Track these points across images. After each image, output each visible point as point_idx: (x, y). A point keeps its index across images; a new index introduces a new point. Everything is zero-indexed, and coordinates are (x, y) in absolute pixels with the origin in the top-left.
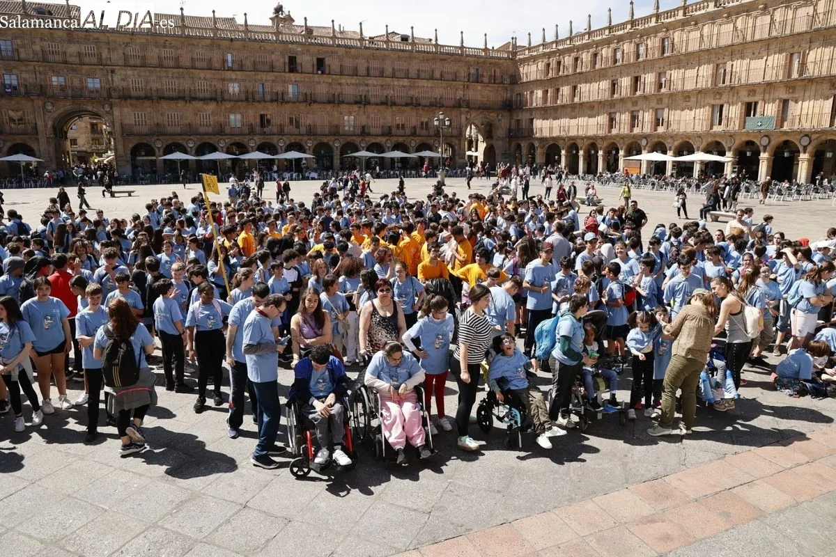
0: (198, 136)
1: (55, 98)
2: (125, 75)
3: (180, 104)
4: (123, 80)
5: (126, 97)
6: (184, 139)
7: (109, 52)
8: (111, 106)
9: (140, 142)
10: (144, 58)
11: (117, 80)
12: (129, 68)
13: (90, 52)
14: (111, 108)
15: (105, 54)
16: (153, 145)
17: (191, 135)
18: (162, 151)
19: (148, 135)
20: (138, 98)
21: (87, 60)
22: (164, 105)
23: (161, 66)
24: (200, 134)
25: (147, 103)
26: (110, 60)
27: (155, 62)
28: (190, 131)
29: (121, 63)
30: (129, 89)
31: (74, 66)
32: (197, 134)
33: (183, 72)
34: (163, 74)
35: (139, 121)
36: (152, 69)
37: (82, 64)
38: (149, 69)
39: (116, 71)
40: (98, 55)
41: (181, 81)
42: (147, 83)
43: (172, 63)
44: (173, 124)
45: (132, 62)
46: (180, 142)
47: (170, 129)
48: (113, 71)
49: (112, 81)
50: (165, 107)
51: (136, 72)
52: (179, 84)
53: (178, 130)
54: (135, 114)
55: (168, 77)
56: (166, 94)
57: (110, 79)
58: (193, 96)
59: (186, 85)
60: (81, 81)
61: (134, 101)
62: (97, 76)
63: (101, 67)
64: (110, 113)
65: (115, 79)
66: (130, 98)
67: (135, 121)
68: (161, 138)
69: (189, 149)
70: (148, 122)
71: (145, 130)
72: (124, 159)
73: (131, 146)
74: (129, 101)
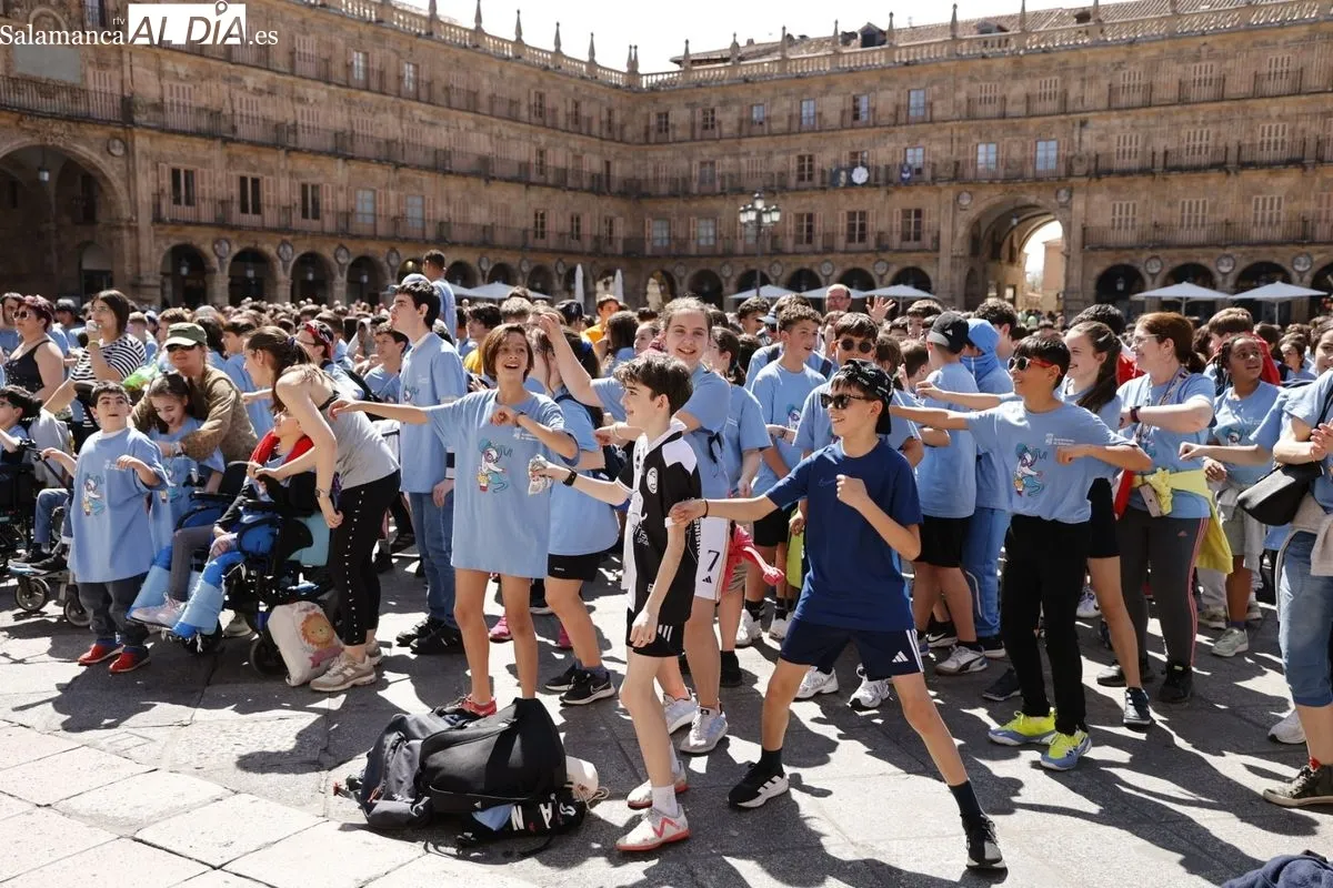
0: (1243, 249)
1: (976, 183)
2: (1106, 129)
3: (1214, 178)
4: (1101, 138)
5: (1100, 171)
6: (1210, 256)
7: (1083, 87)
8: (1071, 192)
9: (1118, 262)
10: (1151, 88)
11: (1090, 141)
12: (1115, 113)
13: (1048, 90)
14: (1071, 196)
15: (1074, 91)
16: (1142, 270)
17: (1225, 247)
18: (1159, 280)
19: (1131, 248)
20: (1124, 173)
21: (1039, 107)
22: (1177, 183)
23: (1182, 100)
24: (1250, 244)
25: (1142, 183)
26: (1082, 101)
27: (1172, 94)
28: (1228, 238)
29: (1103, 104)
30: (1109, 155)
31: (1016, 121)
32: (1240, 245)
33: (1229, 109)
34: (1185, 117)
35: (1120, 220)
36: (1163, 109)
37: (1029, 115)
38: (1157, 109)
39: (1091, 123)
40: (1061, 96)
41: (1224, 128)
42: (1148, 139)
43: (1207, 92)
44: (1193, 221)
45: (1123, 100)
46: (1203, 261)
47: (1184, 236)
48: (1083, 124)
49: (1080, 140)
50: (1180, 187)
51: (1128, 120)
52: (1218, 134)
53: (1201, 235)
54: (1114, 205)
55: (1195, 122)
56: (1186, 160)
57: (1076, 138)
58: (1246, 157)
59: (1233, 135)
60: (1024, 149)
61: (1114, 180)
62: (1054, 136)
63: (1063, 117)
64: (1066, 206)
65: (1086, 138)
66: (1109, 172)
67: (1113, 220)
68: (1160, 253)
69: (1219, 278)
70: (1139, 221)
71: (1128, 237)
72: (1080, 297)
73: (1097, 270)
74: (1105, 180)
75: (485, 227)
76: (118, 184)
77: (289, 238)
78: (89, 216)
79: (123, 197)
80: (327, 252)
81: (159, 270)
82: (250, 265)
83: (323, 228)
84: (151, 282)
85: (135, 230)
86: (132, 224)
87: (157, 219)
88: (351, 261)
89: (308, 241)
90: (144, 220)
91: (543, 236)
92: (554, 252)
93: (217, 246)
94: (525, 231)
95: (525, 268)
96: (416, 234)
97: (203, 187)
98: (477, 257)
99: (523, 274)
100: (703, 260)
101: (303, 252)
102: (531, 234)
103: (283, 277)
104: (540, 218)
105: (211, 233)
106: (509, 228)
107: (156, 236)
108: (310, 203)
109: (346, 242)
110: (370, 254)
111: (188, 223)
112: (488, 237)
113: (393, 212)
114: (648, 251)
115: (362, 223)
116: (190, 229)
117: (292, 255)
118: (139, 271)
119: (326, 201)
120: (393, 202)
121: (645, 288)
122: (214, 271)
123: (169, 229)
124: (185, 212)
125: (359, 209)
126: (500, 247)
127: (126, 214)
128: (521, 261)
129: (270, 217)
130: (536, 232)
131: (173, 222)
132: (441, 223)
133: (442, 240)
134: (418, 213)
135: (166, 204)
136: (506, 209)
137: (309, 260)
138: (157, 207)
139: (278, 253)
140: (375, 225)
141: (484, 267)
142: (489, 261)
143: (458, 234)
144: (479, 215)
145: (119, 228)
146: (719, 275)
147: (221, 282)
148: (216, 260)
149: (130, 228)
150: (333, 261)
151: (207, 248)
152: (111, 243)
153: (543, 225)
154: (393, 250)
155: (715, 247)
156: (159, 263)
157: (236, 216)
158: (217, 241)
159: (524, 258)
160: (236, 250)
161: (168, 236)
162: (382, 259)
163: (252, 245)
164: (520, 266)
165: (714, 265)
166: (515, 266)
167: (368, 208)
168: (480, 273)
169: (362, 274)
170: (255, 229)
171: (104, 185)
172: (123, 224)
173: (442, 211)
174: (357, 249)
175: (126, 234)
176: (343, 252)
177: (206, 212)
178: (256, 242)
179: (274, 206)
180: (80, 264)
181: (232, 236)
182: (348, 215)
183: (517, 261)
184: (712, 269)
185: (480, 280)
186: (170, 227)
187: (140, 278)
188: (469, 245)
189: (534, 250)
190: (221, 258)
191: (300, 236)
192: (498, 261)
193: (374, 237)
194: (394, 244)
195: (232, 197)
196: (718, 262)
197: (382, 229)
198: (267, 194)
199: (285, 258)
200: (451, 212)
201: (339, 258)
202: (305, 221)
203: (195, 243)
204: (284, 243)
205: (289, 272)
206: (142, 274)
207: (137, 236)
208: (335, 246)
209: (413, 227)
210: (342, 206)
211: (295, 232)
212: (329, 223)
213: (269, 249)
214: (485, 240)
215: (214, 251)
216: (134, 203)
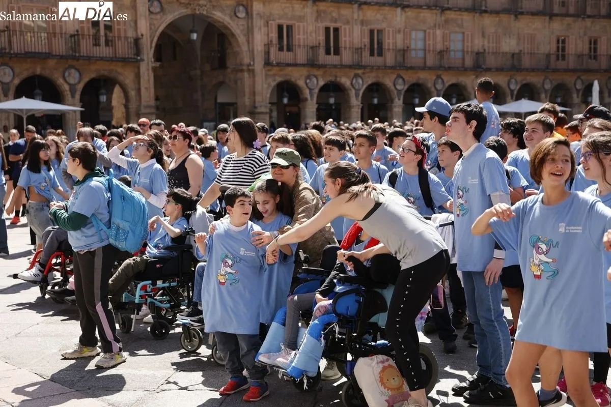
75: (513, 55)
76: (242, 39)
77: (360, 72)
78: (222, 64)
79: (245, 48)
80: (388, 81)
81: (268, 101)
82: (332, 94)
83: (385, 62)
84: (263, 110)
85: (252, 72)
86: (250, 68)
87: (268, 63)
88: (406, 87)
89: (373, 74)
90: (259, 65)
91: (563, 58)
92: (574, 71)
93: (308, 81)
94: (548, 56)
95: (548, 86)
96: (458, 63)
97: (299, 37)
98: (506, 79)
99: (546, 91)
101: (370, 82)
102: (553, 58)
103: (356, 102)
104: (562, 43)
105: (304, 71)
106: (534, 54)
107: (267, 76)
108: (376, 45)
109: (402, 73)
110: (421, 82)
111: (289, 65)
112: (516, 62)
113: (439, 47)
115: (415, 57)
116: (290, 69)
117: (362, 85)
118: (254, 102)
119: (388, 42)
120: (439, 39)
122: (306, 99)
124: (286, 56)
125: (413, 46)
126: (527, 70)
127: (246, 60)
128: (544, 80)
129: (347, 57)
130: (558, 56)
131: (278, 64)
132: (478, 53)
133: (478, 67)
134: (459, 46)
135: (273, 51)
136: (532, 38)
137: (375, 88)
138: (267, 53)
139: (352, 84)
140: (425, 58)
141: (513, 87)
142: (517, 82)
143: (491, 61)
144: (509, 45)
145: (242, 71)
147: (311, 108)
148: (307, 91)
149: (249, 70)
150: (393, 88)
151: (301, 83)
152: (236, 82)
153: (563, 49)
154: (439, 77)
156: (268, 95)
157: (323, 58)
158: (308, 77)
159: (546, 78)
160: (322, 83)
161: (274, 75)
162: (430, 85)
163: (333, 79)
164: (543, 84)
166: (539, 86)
167: (420, 45)
168: (508, 92)
169: (415, 98)
170: (335, 66)
171: (232, 40)
172: (245, 68)
173: (478, 43)
174: (411, 78)
175: (246, 75)
176: (400, 81)
177: (301, 56)
178: (336, 77)
179: (350, 48)
180: (216, 99)
181: (319, 72)
182: (404, 52)
183: (541, 81)
185: (509, 98)
186: (276, 69)
187: (255, 107)
188: (500, 70)
189: (555, 71)
190: (310, 90)
191: (367, 70)
192: (524, 82)
193: (424, 68)
194: (440, 72)
195: (319, 44)
197: (430, 62)
198: (344, 40)
199: (357, 87)
200: (486, 43)
201: (396, 86)
202: (372, 58)
203: (293, 80)
204: (356, 76)
205: (360, 98)
206: (257, 104)
207: (254, 76)
208: (394, 76)
209: (455, 57)
210: (400, 45)
211: (364, 67)
212: (390, 59)
213: (345, 81)
214: (514, 64)
215: (307, 84)
216: (252, 52)
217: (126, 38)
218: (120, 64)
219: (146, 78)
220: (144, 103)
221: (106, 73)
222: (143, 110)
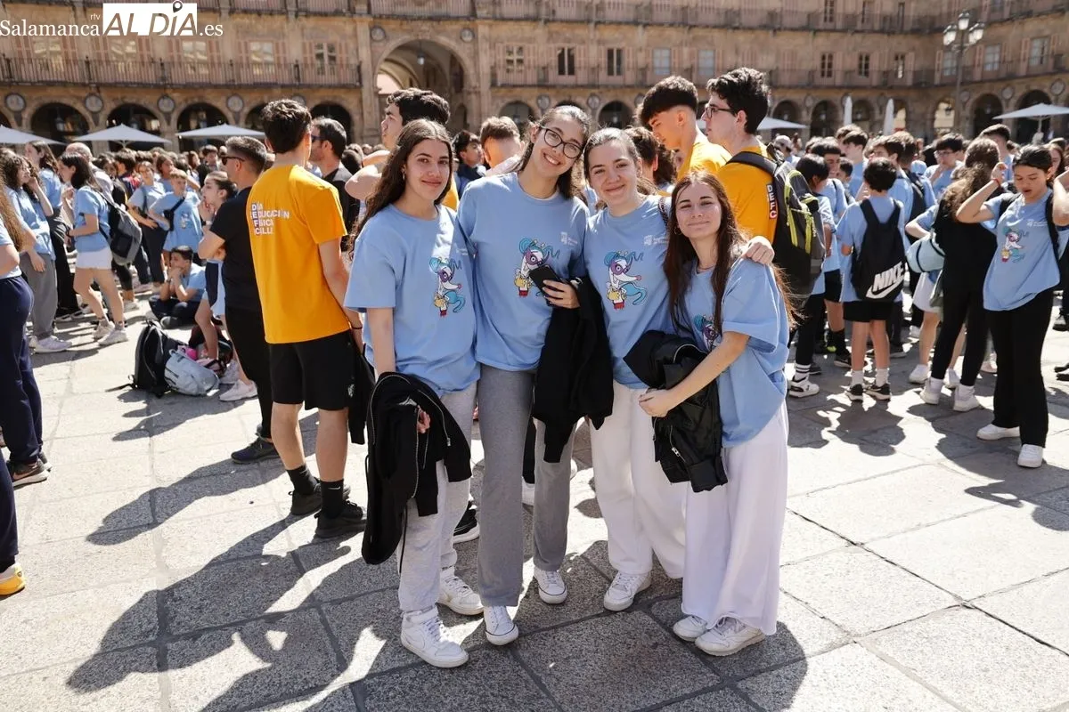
75: (771, 71)
76: (468, 62)
77: (595, 91)
79: (472, 72)
80: (627, 100)
83: (624, 82)
85: (478, 93)
86: (477, 90)
87: (493, 84)
89: (612, 93)
90: (485, 87)
91: (830, 74)
92: (840, 88)
93: (540, 101)
94: (811, 73)
95: (810, 103)
97: (529, 58)
99: (808, 109)
100: (987, 85)
101: (607, 101)
102: (818, 74)
104: (827, 59)
105: (536, 92)
106: (795, 70)
107: (494, 98)
108: (615, 63)
111: (518, 86)
112: (773, 79)
113: (686, 64)
114: (937, 81)
116: (518, 90)
117: (599, 104)
119: (628, 60)
120: (686, 57)
121: (934, 113)
123: (503, 91)
124: (516, 78)
125: (657, 64)
126: (783, 87)
127: (474, 83)
129: (582, 77)
130: (823, 72)
131: (503, 86)
134: (709, 63)
135: (501, 72)
136: (794, 54)
137: (614, 107)
138: (494, 75)
139: (587, 103)
144: (766, 61)
145: (470, 93)
146: (1000, 97)
148: (539, 112)
149: (476, 93)
150: (632, 107)
151: (532, 104)
153: (830, 66)
155: (998, 71)
157: (556, 78)
158: (540, 97)
159: (809, 95)
161: (502, 97)
163: (567, 99)
164: (805, 101)
165: (995, 90)
166: (799, 103)
167: (665, 63)
170: (569, 86)
172: (471, 90)
173: (730, 60)
175: (473, 97)
177: (531, 76)
178: (570, 97)
181: (551, 92)
182: (646, 70)
183: (803, 98)
184: (994, 92)
189: (817, 88)
191: (601, 89)
192: (783, 100)
196: (1002, 85)
198: (580, 60)
199: (593, 106)
200: (740, 60)
202: (611, 78)
203: (524, 100)
204: (593, 95)
205: (597, 117)
207: (480, 97)
208: (634, 95)
210: (641, 63)
212: (630, 77)
213: (580, 101)
215: (538, 105)
216: (477, 74)
217: (348, 65)
218: (343, 90)
219: (369, 102)
220: (366, 126)
221: (330, 99)
222: (365, 133)
